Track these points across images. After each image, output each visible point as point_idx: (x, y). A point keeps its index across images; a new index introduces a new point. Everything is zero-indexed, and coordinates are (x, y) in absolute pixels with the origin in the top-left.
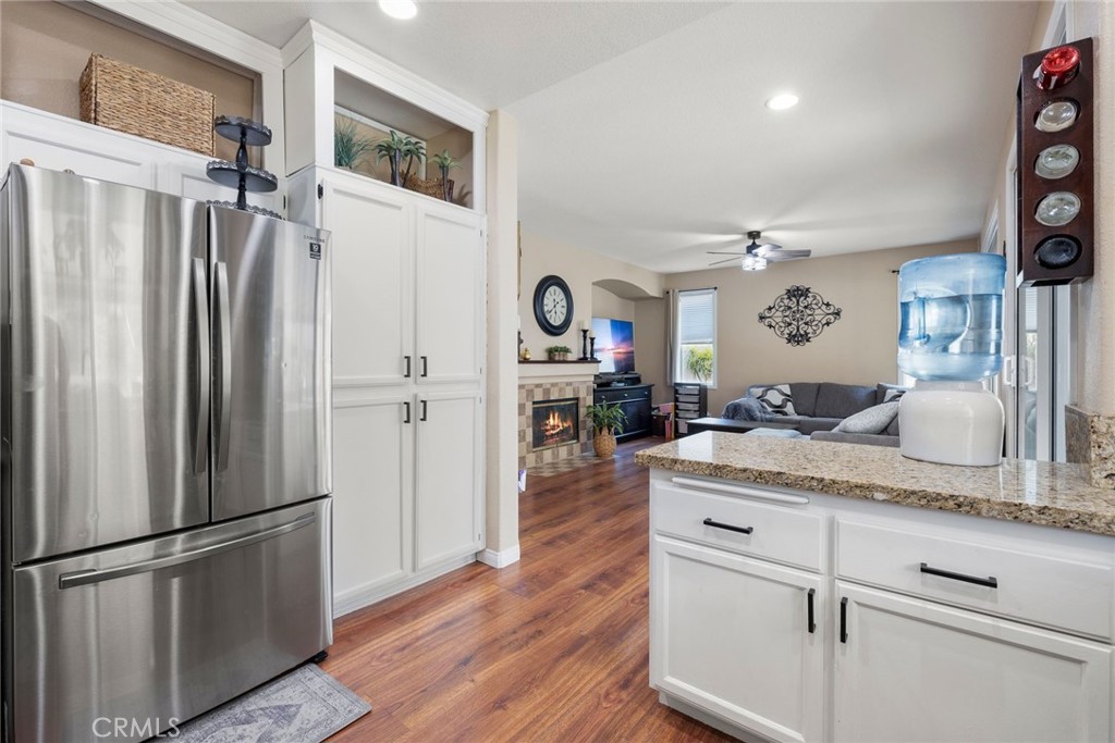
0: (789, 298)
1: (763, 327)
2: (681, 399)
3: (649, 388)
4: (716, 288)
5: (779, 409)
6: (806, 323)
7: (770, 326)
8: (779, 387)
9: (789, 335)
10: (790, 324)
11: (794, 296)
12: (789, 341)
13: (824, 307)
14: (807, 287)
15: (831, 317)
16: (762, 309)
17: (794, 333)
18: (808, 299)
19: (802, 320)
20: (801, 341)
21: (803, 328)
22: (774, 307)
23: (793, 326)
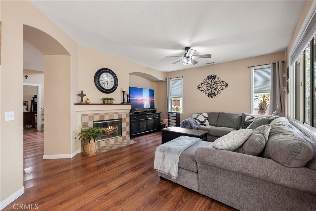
0: (208, 80)
1: (199, 91)
2: (171, 118)
3: (159, 114)
4: (183, 77)
5: (202, 123)
6: (215, 89)
7: (202, 91)
8: (203, 114)
9: (209, 94)
10: (209, 90)
11: (210, 79)
12: (209, 96)
13: (221, 83)
14: (215, 75)
15: (224, 86)
16: (198, 84)
17: (210, 93)
18: (215, 80)
19: (213, 88)
20: (213, 96)
21: (214, 91)
22: (203, 83)
23: (210, 90)
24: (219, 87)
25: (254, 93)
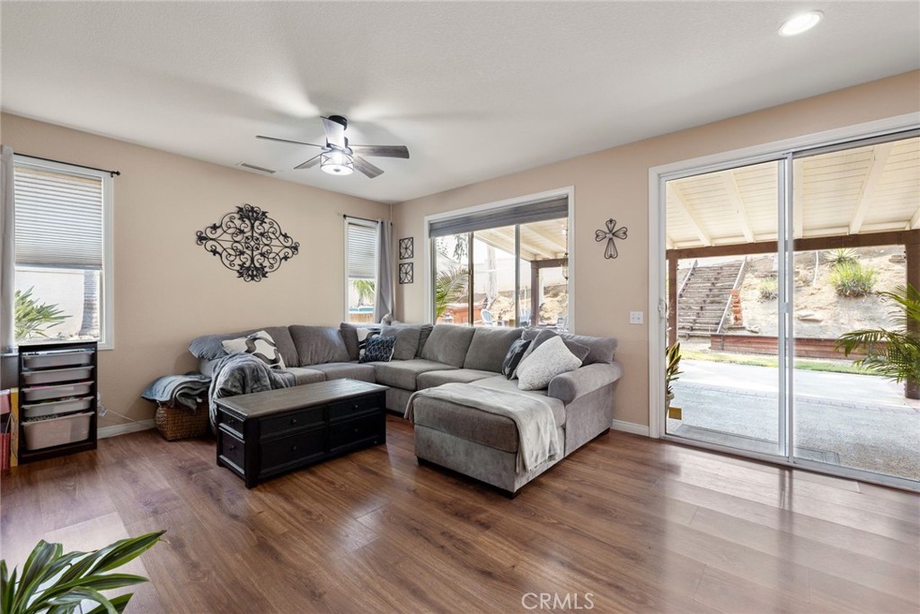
0: (241, 219)
1: (203, 253)
2: (40, 377)
5: (275, 365)
6: (262, 255)
7: (215, 252)
10: (242, 253)
11: (248, 218)
12: (241, 275)
13: (281, 238)
14: (263, 210)
15: (289, 251)
16: (203, 225)
17: (247, 265)
18: (264, 225)
19: (258, 249)
20: (256, 276)
21: (258, 260)
22: (221, 226)
23: (246, 256)
24: (275, 250)
25: (350, 276)
